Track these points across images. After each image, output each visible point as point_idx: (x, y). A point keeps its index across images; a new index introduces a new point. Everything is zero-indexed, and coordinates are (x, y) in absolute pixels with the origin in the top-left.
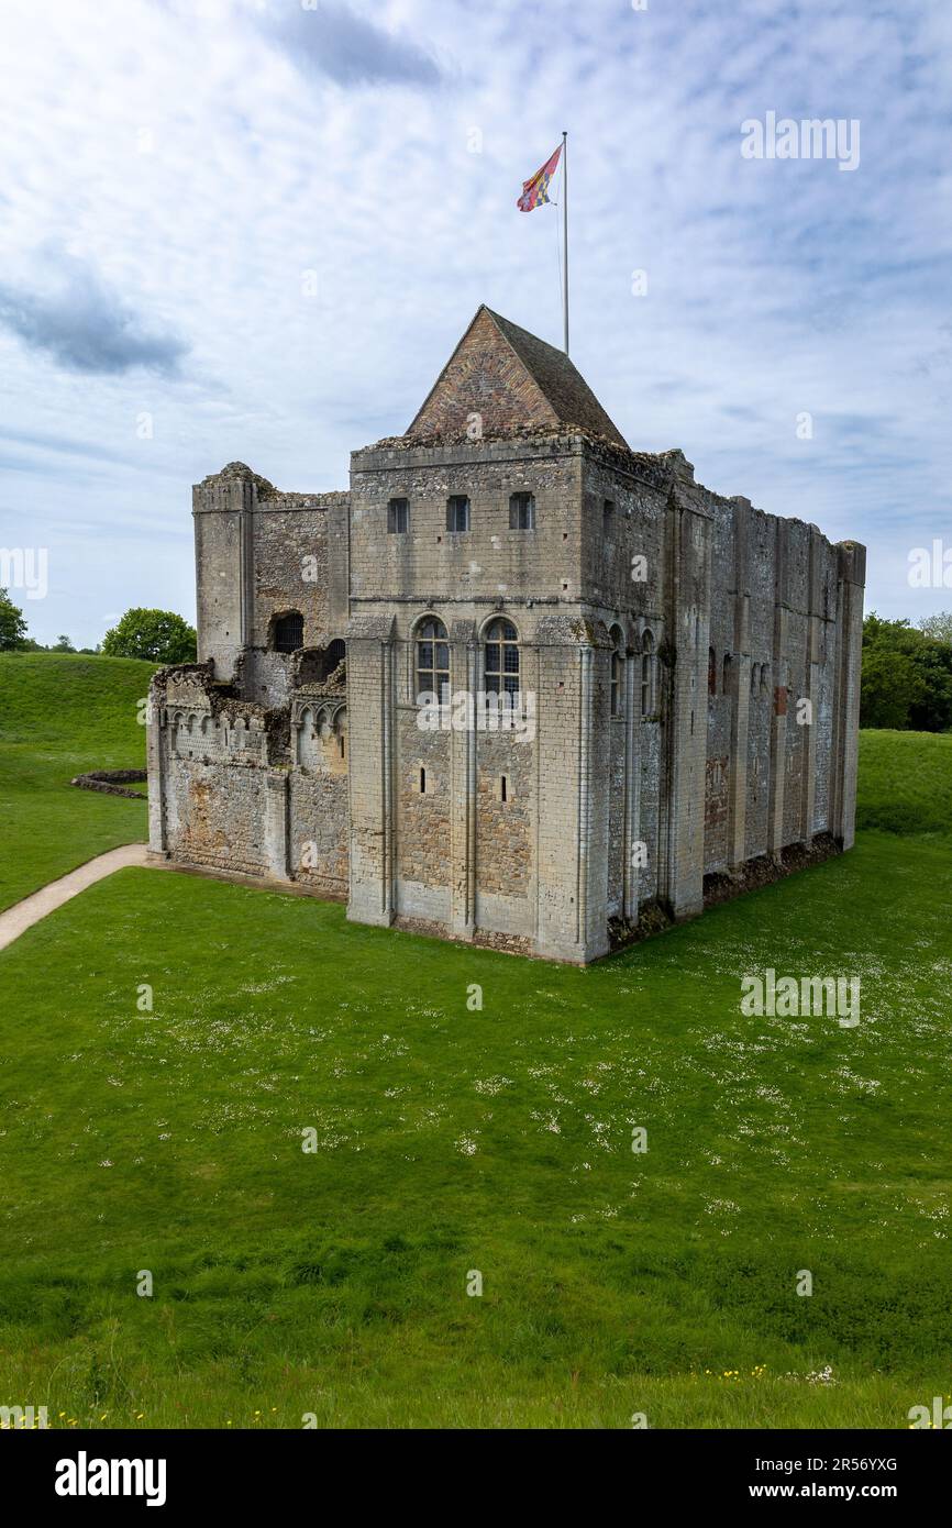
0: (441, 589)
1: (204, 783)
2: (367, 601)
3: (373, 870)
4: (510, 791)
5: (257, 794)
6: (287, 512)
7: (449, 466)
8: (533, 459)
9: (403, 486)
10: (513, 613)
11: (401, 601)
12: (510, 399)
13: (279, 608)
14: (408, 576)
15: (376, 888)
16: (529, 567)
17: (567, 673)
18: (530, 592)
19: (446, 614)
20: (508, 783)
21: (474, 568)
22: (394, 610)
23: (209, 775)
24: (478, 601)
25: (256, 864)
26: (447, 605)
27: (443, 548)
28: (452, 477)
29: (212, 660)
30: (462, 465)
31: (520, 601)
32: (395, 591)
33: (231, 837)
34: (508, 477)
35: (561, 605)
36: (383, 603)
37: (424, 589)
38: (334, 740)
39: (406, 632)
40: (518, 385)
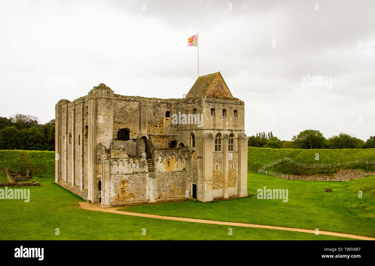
0: (221, 128)
1: (125, 180)
2: (207, 130)
4: (234, 167)
5: (144, 180)
7: (223, 103)
8: (237, 104)
9: (214, 106)
10: (234, 132)
11: (214, 130)
12: (224, 91)
13: (121, 127)
14: (215, 125)
16: (237, 124)
17: (245, 143)
18: (237, 129)
19: (222, 133)
20: (233, 165)
21: (227, 124)
22: (212, 132)
23: (127, 178)
24: (228, 130)
25: (143, 200)
26: (222, 131)
27: (222, 119)
28: (223, 106)
30: (225, 104)
31: (236, 130)
32: (212, 128)
33: (135, 194)
34: (233, 107)
35: (242, 131)
36: (209, 130)
37: (217, 128)
38: (167, 163)
39: (214, 136)
40: (225, 88)
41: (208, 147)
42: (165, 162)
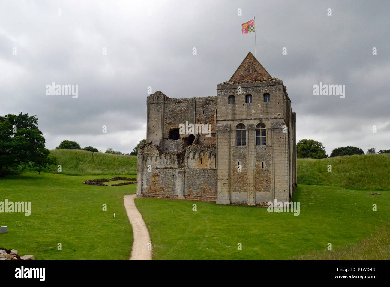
0: (244, 117)
1: (156, 174)
2: (222, 121)
3: (225, 189)
4: (265, 165)
5: (174, 176)
6: (175, 103)
7: (246, 88)
8: (269, 86)
9: (233, 92)
10: (265, 122)
11: (233, 120)
12: (258, 72)
13: (172, 128)
14: (234, 114)
15: (226, 194)
16: (269, 110)
17: (281, 135)
18: (269, 116)
19: (245, 123)
20: (264, 163)
21: (253, 111)
22: (230, 123)
23: (158, 172)
24: (255, 119)
25: (173, 195)
26: (246, 121)
27: (244, 107)
28: (247, 90)
29: (152, 142)
30: (249, 87)
31: (267, 119)
32: (230, 118)
33: (165, 188)
34: (262, 90)
35: (278, 119)
36: (227, 121)
37: (237, 117)
38: (199, 159)
39: (234, 128)
40: (260, 70)
41: (222, 141)
42: (196, 159)
